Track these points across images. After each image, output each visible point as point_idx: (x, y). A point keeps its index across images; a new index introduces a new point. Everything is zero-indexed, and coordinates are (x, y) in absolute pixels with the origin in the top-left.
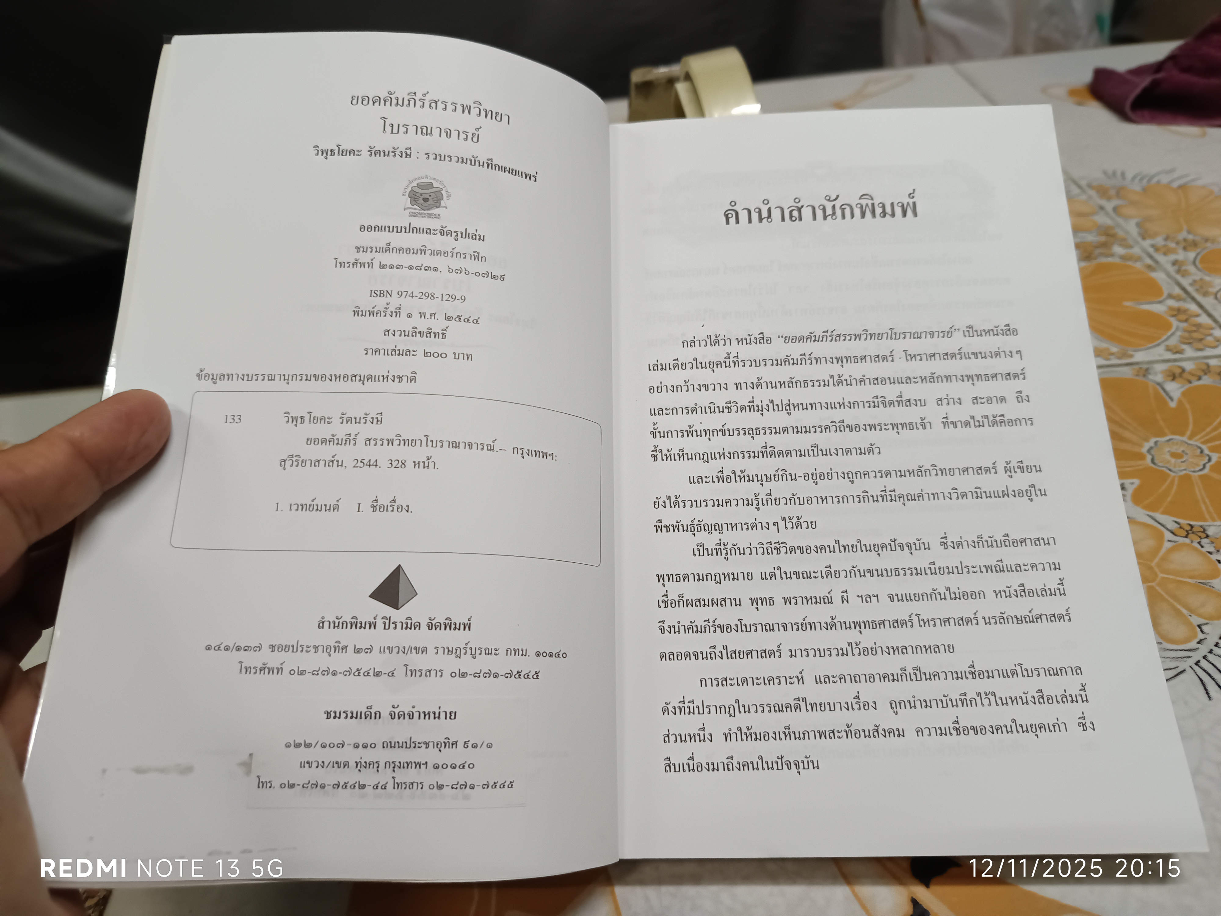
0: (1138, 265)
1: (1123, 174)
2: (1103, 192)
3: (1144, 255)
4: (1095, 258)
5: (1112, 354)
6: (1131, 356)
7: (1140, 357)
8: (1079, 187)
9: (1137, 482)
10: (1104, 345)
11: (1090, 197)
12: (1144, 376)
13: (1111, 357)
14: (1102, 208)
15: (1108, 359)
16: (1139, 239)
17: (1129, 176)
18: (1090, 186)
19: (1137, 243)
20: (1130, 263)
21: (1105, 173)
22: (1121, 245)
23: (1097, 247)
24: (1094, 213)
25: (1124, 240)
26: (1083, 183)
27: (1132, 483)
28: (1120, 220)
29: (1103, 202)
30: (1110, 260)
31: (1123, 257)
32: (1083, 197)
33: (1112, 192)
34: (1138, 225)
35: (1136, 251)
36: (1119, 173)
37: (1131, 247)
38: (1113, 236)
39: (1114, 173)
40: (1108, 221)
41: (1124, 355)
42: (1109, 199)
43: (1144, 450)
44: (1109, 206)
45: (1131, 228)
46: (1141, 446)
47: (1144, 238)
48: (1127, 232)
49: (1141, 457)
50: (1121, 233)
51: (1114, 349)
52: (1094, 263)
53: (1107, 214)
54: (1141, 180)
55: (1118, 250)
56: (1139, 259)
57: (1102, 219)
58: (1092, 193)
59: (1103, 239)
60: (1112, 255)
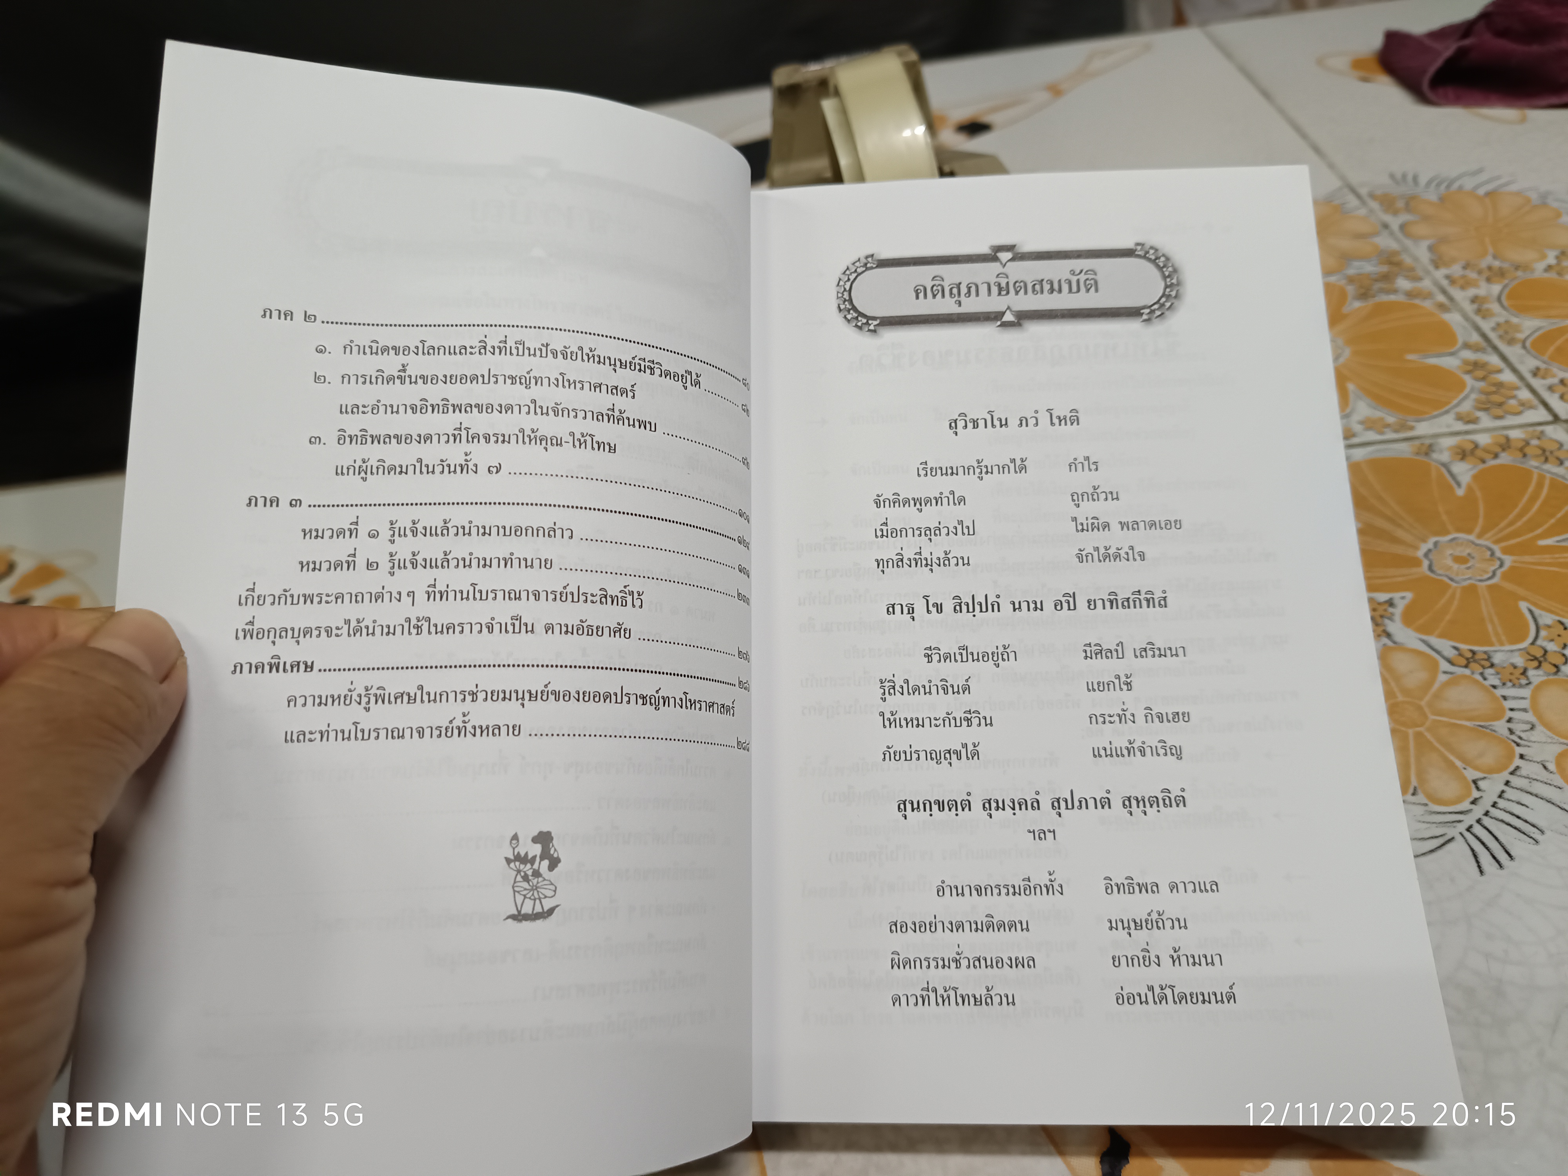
0: (1427, 304)
1: (1415, 179)
2: (1388, 203)
3: (1435, 290)
4: (1374, 297)
5: (1388, 426)
6: (1412, 428)
7: (1423, 428)
8: (1358, 196)
9: (1409, 595)
10: (1378, 414)
11: (1371, 211)
12: (1427, 454)
13: (1386, 430)
14: (1386, 226)
15: (1382, 433)
16: (1431, 268)
17: (1423, 180)
18: (1372, 196)
19: (1428, 272)
20: (1417, 301)
21: (1392, 176)
22: (1407, 278)
23: (1376, 280)
24: (1376, 234)
25: (1412, 269)
26: (1363, 191)
27: (1403, 598)
28: (1408, 243)
29: (1388, 218)
30: (1392, 297)
31: (1410, 294)
32: (1363, 212)
33: (1400, 204)
34: (1431, 249)
35: (1426, 284)
36: (1410, 178)
37: (1419, 279)
38: (1398, 264)
39: (1404, 176)
40: (1393, 245)
41: (1402, 426)
42: (1395, 213)
43: (1420, 553)
44: (1395, 223)
45: (1422, 253)
46: (1417, 548)
47: (1437, 267)
48: (1416, 259)
49: (1416, 562)
50: (1408, 260)
51: (1391, 420)
52: (1371, 302)
53: (1392, 234)
54: (1438, 185)
55: (1403, 284)
56: (1429, 296)
57: (1385, 242)
58: (1374, 205)
59: (1384, 269)
60: (1395, 291)
